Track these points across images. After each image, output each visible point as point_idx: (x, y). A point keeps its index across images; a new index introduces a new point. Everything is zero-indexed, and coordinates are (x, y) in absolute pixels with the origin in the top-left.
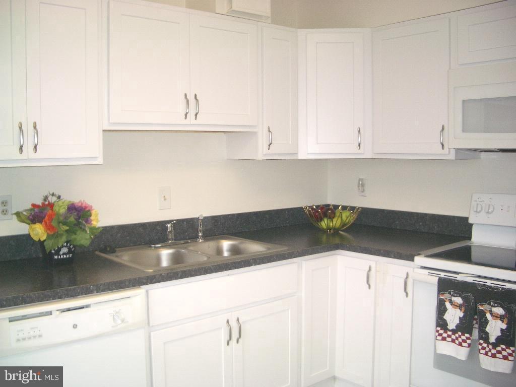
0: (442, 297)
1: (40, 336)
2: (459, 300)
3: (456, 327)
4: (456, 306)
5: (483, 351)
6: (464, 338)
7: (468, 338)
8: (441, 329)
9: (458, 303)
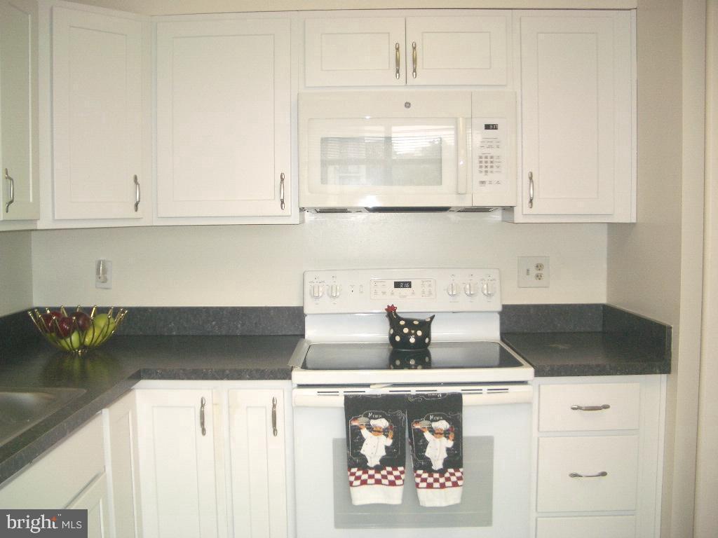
0: (355, 423)
2: (382, 423)
3: (381, 461)
4: (379, 432)
5: (424, 485)
6: (396, 473)
7: (402, 472)
8: (358, 470)
9: (380, 428)
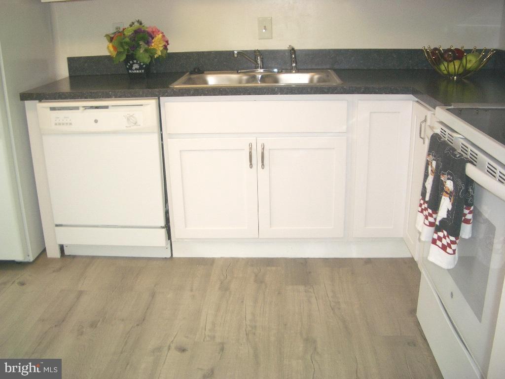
0: (428, 158)
1: (71, 124)
